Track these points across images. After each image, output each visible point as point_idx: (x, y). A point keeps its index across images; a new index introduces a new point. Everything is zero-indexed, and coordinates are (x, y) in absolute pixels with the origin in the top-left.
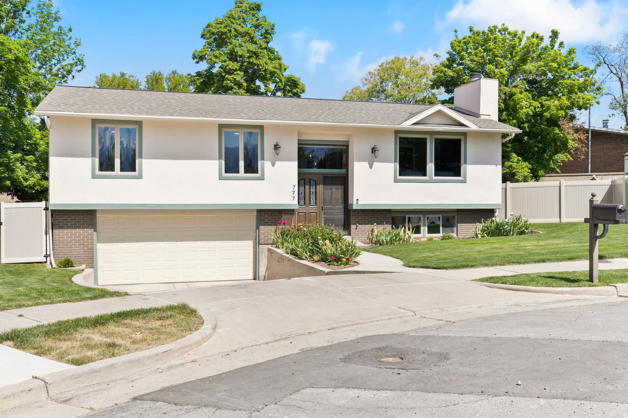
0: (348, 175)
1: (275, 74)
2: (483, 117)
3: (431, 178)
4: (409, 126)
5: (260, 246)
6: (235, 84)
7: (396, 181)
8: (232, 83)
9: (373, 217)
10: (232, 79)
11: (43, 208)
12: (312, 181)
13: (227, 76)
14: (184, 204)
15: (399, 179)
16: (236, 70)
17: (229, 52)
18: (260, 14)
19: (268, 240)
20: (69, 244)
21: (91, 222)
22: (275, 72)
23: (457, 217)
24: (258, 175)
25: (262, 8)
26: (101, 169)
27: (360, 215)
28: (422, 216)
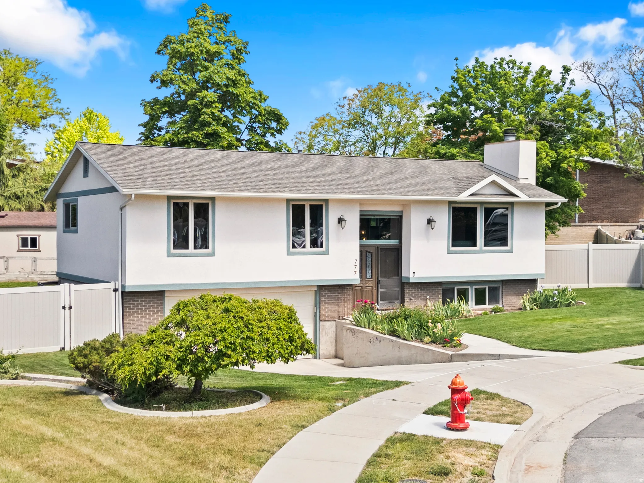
0: (401, 246)
2: (521, 181)
3: (481, 248)
4: (466, 197)
5: (321, 323)
7: (449, 252)
9: (425, 289)
10: (210, 113)
11: (112, 290)
12: (368, 254)
13: (204, 110)
14: (254, 282)
15: (452, 250)
19: (328, 317)
20: (140, 327)
21: (160, 303)
23: (502, 287)
24: (323, 249)
26: (175, 247)
27: (414, 288)
28: (469, 287)
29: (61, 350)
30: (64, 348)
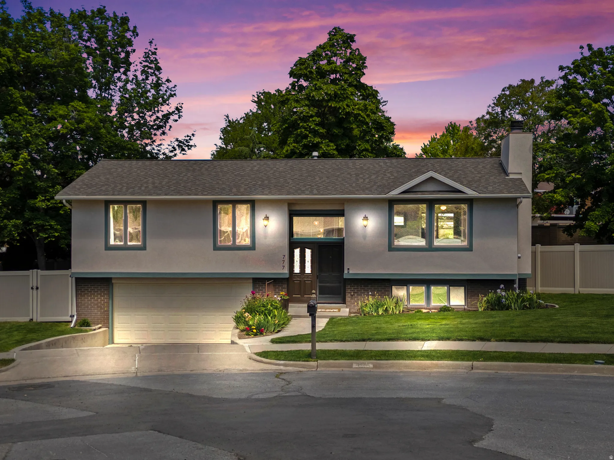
1: (359, 116)
3: (430, 246)
4: (396, 195)
6: (310, 133)
7: (391, 250)
8: (307, 131)
12: (307, 250)
14: (182, 273)
15: (394, 248)
16: (312, 116)
17: (305, 96)
18: (354, 46)
21: (107, 288)
22: (359, 114)
23: (467, 287)
24: (250, 245)
25: (356, 38)
29: (30, 321)
30: (32, 320)
